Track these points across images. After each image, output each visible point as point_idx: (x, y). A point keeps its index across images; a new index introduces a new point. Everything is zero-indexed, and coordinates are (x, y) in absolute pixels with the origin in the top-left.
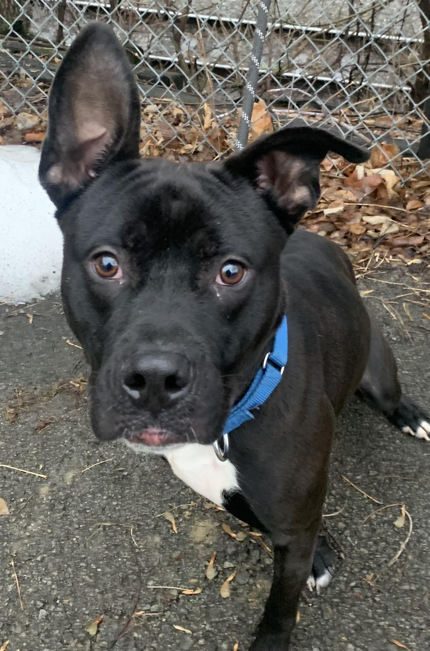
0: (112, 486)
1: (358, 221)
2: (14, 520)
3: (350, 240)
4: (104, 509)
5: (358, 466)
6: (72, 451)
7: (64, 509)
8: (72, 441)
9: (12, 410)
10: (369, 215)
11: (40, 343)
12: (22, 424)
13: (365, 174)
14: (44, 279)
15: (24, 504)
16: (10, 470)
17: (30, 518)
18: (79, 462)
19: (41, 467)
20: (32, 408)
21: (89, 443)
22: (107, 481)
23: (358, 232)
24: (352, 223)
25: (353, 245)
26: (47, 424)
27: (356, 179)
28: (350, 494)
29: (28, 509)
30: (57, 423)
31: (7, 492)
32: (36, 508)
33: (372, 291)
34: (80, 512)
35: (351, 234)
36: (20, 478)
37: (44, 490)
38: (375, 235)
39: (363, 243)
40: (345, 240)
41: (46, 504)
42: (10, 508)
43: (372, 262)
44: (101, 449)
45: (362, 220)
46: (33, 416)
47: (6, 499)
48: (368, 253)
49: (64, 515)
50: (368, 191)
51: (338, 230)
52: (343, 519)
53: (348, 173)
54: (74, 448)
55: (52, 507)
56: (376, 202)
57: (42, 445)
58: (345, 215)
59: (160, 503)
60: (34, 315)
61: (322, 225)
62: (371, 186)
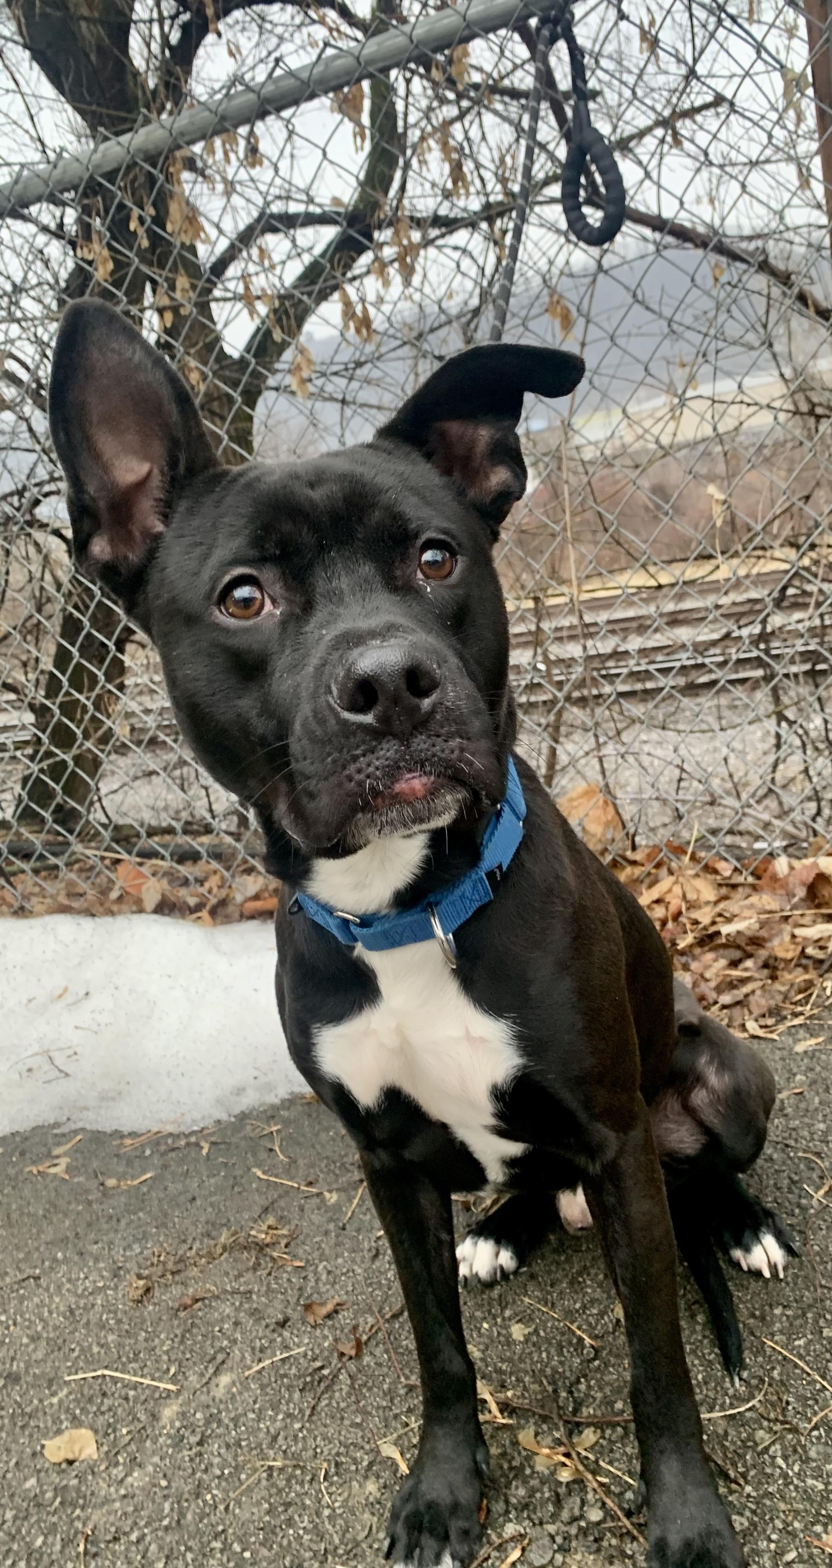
0: (297, 1395)
1: (787, 938)
2: (103, 1467)
3: (775, 968)
4: (275, 1438)
5: (798, 1322)
6: (235, 1341)
7: (200, 1443)
8: (236, 1324)
9: (141, 1283)
10: (803, 926)
11: (212, 1181)
12: (155, 1304)
13: (792, 868)
14: (240, 1091)
15: (129, 1437)
16: (115, 1380)
17: (134, 1463)
18: (243, 1358)
19: (172, 1371)
20: (177, 1278)
21: (267, 1326)
22: (289, 1388)
23: (789, 955)
24: (776, 942)
25: (779, 973)
26: (197, 1301)
27: (774, 878)
28: (780, 1374)
29: (133, 1447)
30: (218, 1297)
31: (101, 1421)
32: (148, 1443)
33: (821, 1039)
34: (228, 1446)
35: (776, 959)
36: (132, 1393)
37: (169, 1412)
38: (820, 955)
39: (800, 970)
40: (766, 972)
41: (169, 1436)
42: (99, 1445)
43: (818, 996)
44: (286, 1334)
45: (794, 936)
46: (176, 1291)
47: (96, 1432)
48: (810, 984)
49: (200, 1454)
50: (801, 892)
51: (750, 956)
52: (765, 1423)
53: (760, 872)
54: (238, 1336)
55: (178, 1441)
56: (818, 906)
57: (183, 1336)
58: (764, 933)
59: (386, 1420)
60: (213, 1143)
61: (721, 951)
62: (804, 884)
